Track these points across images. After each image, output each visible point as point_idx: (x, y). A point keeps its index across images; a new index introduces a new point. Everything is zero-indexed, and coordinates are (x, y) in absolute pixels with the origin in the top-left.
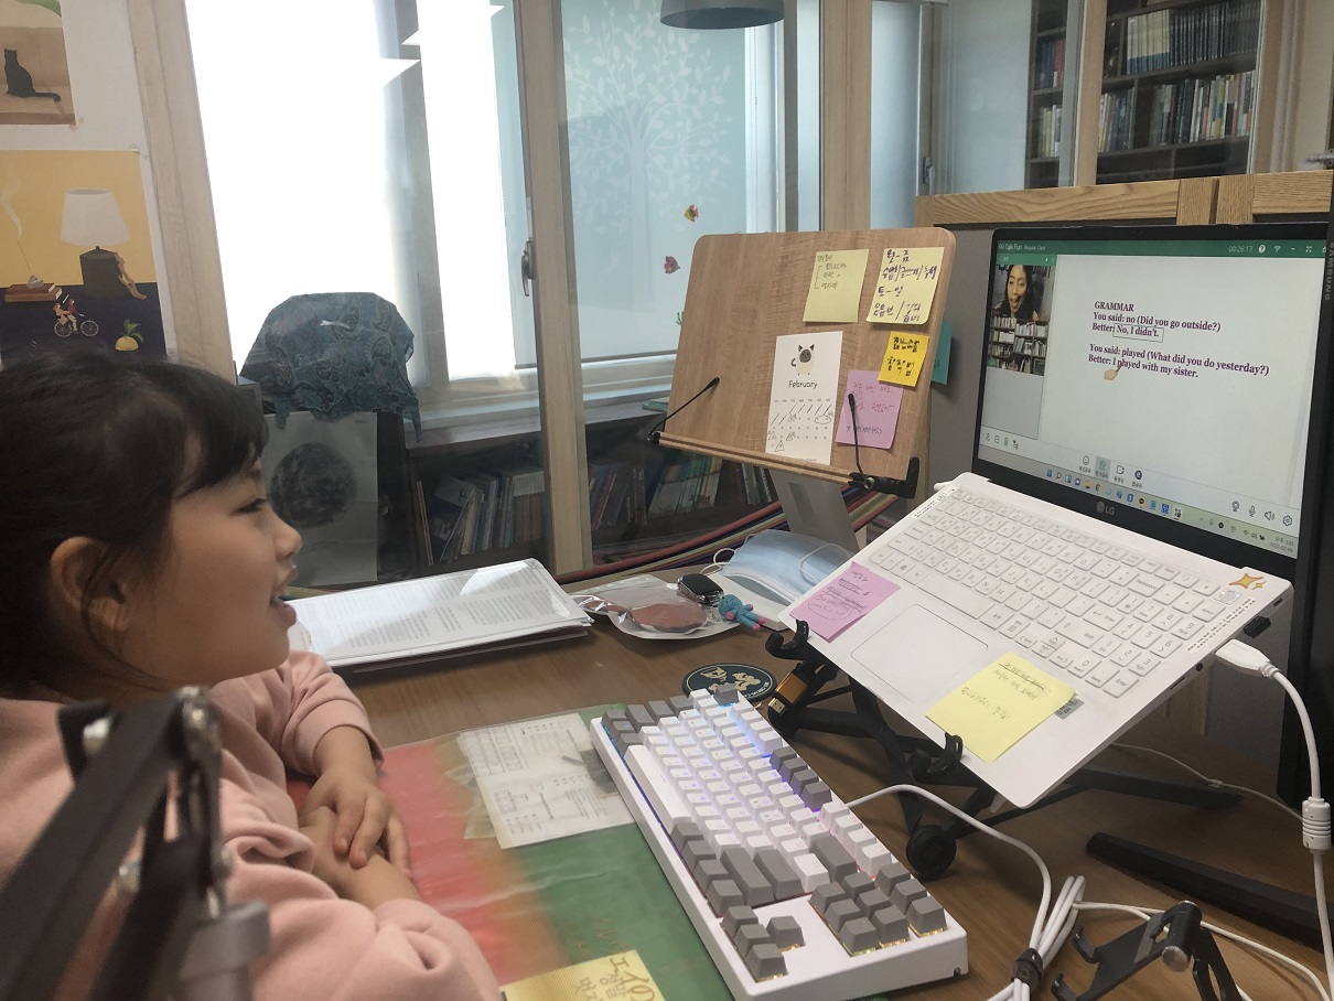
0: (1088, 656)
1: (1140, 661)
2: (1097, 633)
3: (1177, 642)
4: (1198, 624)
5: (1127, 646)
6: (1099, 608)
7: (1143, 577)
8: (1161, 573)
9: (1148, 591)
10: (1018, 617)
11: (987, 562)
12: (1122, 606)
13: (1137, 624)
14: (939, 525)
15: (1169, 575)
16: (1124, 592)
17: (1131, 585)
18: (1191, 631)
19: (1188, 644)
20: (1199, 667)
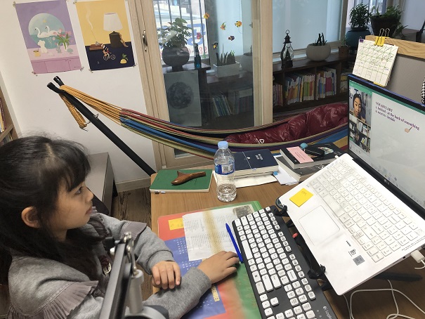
0: (370, 243)
1: (385, 250)
2: (374, 234)
3: (399, 246)
4: (408, 240)
5: (383, 242)
6: (377, 224)
7: (394, 216)
8: (400, 215)
9: (394, 222)
10: (351, 220)
12: (384, 226)
13: (388, 235)
15: (402, 217)
16: (386, 220)
17: (390, 218)
18: (404, 243)
19: (402, 248)
20: (404, 257)
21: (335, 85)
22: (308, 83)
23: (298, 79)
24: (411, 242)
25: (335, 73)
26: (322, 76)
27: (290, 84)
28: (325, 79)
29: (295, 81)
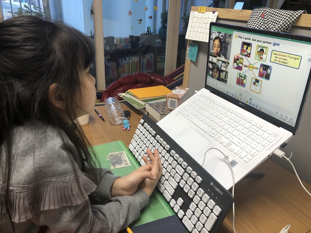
0: (239, 149)
1: (253, 152)
2: (241, 142)
3: (263, 148)
4: (268, 143)
5: (249, 147)
6: (241, 135)
7: (253, 127)
8: (258, 126)
9: (255, 131)
10: (219, 135)
11: (210, 117)
12: (247, 135)
13: (252, 141)
14: (197, 103)
15: (260, 127)
16: (248, 131)
17: (250, 129)
18: (266, 145)
19: (266, 149)
20: (269, 156)
21: (153, 64)
22: (134, 62)
23: (127, 58)
24: (271, 144)
25: (153, 56)
26: (144, 57)
27: (122, 62)
28: (146, 60)
29: (125, 60)
